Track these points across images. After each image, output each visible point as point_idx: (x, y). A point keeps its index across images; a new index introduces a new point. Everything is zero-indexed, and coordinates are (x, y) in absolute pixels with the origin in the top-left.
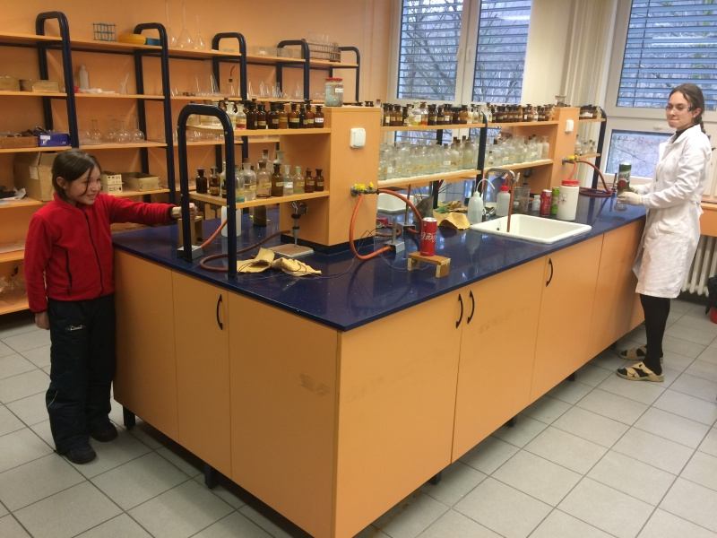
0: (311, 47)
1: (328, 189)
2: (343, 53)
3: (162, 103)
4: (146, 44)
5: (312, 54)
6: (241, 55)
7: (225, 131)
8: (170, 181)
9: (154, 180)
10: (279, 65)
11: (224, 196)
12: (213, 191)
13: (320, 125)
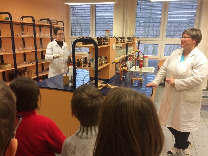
1: (109, 62)
2: (59, 23)
3: (11, 39)
4: (5, 19)
5: (52, 23)
6: (33, 23)
7: (95, 46)
8: (15, 65)
9: (10, 65)
10: (40, 26)
11: (89, 67)
12: (84, 65)
13: (108, 44)
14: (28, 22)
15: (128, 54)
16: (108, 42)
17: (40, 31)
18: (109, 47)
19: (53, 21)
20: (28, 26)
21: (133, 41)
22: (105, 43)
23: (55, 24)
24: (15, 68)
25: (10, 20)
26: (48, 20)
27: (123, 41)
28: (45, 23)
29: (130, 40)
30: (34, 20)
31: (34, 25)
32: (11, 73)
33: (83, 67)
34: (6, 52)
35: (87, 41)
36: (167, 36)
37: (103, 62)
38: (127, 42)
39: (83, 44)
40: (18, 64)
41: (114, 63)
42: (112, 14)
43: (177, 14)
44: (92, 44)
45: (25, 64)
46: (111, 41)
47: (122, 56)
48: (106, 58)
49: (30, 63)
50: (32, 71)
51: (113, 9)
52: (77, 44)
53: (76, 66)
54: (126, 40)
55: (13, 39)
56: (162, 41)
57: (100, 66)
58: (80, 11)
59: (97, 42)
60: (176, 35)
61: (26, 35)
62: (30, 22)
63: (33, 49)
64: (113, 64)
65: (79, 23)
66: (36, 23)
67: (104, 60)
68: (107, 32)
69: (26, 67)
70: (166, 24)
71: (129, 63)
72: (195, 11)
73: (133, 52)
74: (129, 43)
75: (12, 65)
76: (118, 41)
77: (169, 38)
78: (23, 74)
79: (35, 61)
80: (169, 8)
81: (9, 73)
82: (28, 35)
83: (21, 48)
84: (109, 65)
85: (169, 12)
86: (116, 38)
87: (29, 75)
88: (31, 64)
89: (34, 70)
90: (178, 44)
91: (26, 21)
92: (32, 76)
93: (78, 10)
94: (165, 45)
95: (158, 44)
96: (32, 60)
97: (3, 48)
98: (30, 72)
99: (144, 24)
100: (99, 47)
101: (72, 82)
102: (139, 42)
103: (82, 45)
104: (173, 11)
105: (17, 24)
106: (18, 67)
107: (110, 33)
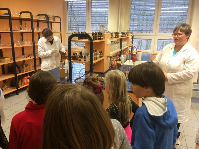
0: (49, 17)
1: (104, 57)
2: (56, 18)
3: (10, 34)
4: (4, 14)
5: (50, 19)
6: (31, 18)
7: (90, 41)
8: (14, 59)
9: (9, 59)
10: (38, 21)
11: (84, 61)
12: (80, 59)
13: (102, 39)
14: (26, 17)
15: (122, 49)
16: (102, 37)
17: (38, 26)
18: (104, 41)
19: (51, 17)
20: (26, 21)
21: (127, 36)
22: (100, 37)
23: (52, 19)
24: (13, 62)
25: (9, 16)
26: (46, 15)
27: (117, 36)
28: (42, 18)
29: (124, 35)
30: (32, 15)
31: (31, 20)
32: (10, 66)
33: (78, 61)
34: (5, 46)
35: (82, 36)
36: (160, 31)
37: (98, 56)
38: (122, 37)
39: (79, 39)
40: (17, 58)
41: (109, 57)
42: (107, 10)
43: (170, 10)
44: (87, 38)
45: (23, 57)
46: (106, 36)
47: (116, 50)
48: (101, 52)
49: (29, 56)
50: (30, 65)
51: (108, 5)
52: (72, 39)
53: (72, 60)
54: (120, 35)
55: (11, 34)
56: (155, 36)
57: (95, 60)
58: (76, 7)
59: (92, 37)
60: (169, 30)
61: (25, 30)
62: (28, 17)
63: (31, 44)
64: (107, 58)
65: (75, 18)
66: (34, 18)
67: (99, 55)
68: (101, 27)
69: (24, 61)
70: (159, 20)
71: (123, 57)
72: (187, 8)
73: (127, 47)
74: (123, 37)
75: (11, 59)
76: (113, 36)
77: (162, 33)
78: (21, 67)
79: (33, 55)
80: (162, 4)
81: (8, 67)
82: (26, 30)
83: (20, 42)
84: (103, 59)
85: (162, 8)
86: (110, 33)
87: (27, 68)
88: (29, 58)
89: (32, 64)
90: (170, 39)
91: (24, 16)
92: (30, 69)
93: (75, 6)
94: (158, 39)
95: (151, 39)
96: (30, 54)
97: (2, 43)
98: (28, 66)
99: (138, 20)
100: (94, 41)
101: (68, 75)
102: (133, 37)
103: (77, 40)
104: (166, 7)
105: (16, 19)
106: (17, 61)
107: (104, 28)
